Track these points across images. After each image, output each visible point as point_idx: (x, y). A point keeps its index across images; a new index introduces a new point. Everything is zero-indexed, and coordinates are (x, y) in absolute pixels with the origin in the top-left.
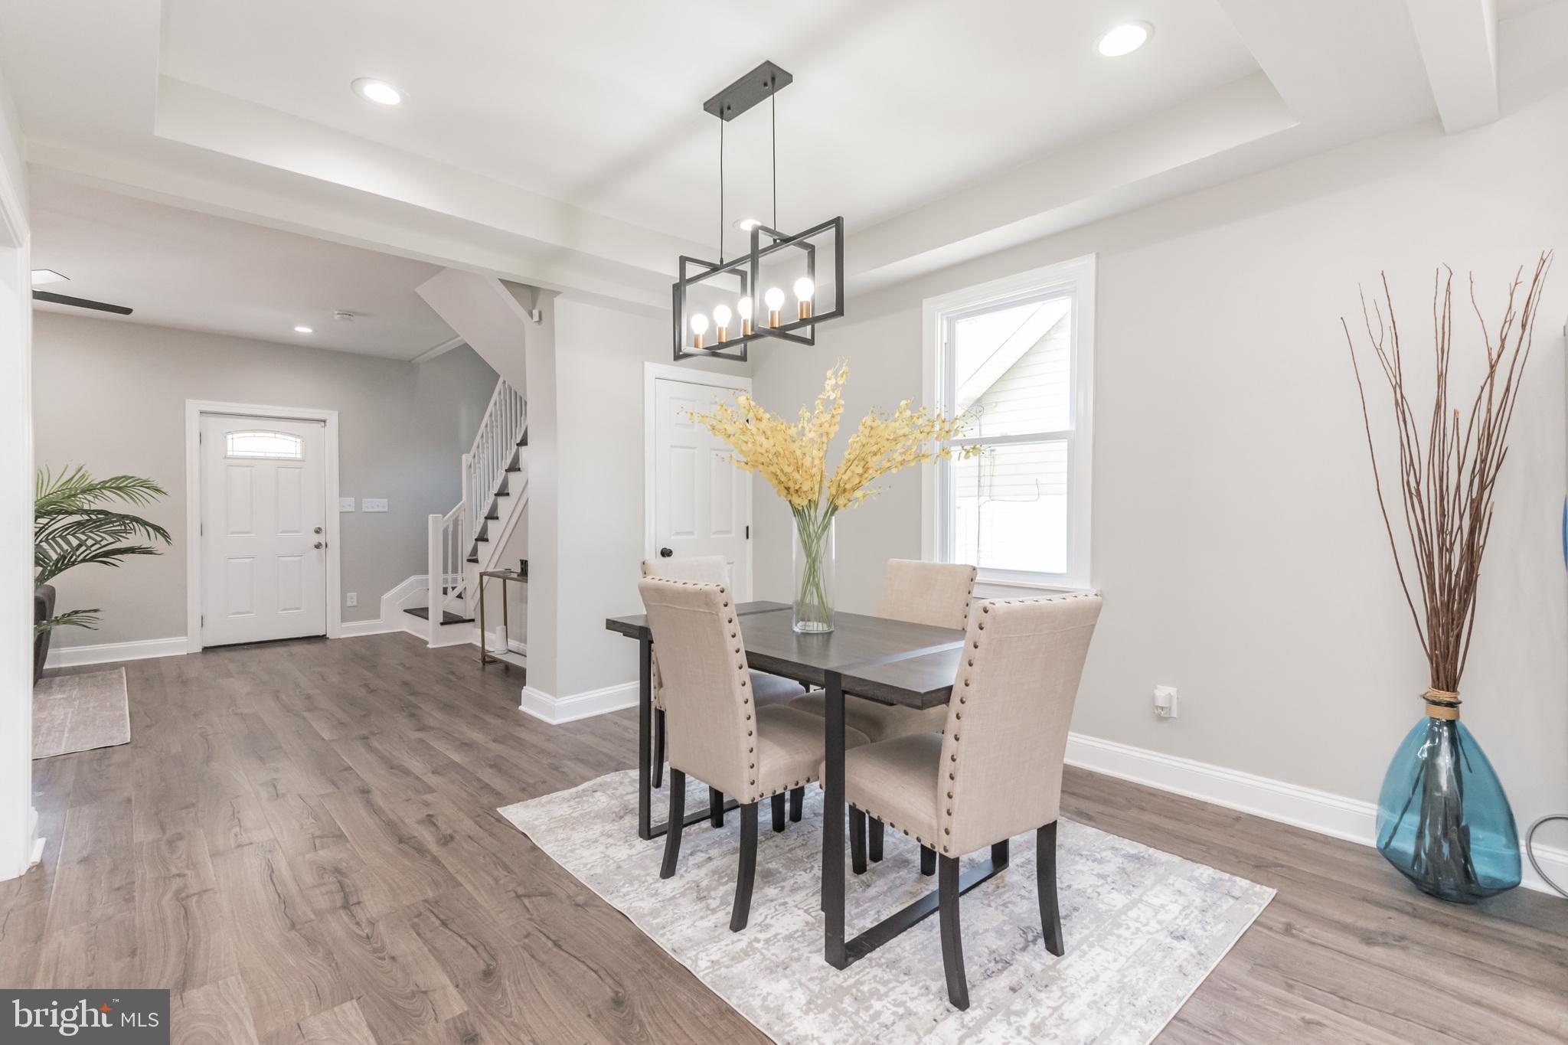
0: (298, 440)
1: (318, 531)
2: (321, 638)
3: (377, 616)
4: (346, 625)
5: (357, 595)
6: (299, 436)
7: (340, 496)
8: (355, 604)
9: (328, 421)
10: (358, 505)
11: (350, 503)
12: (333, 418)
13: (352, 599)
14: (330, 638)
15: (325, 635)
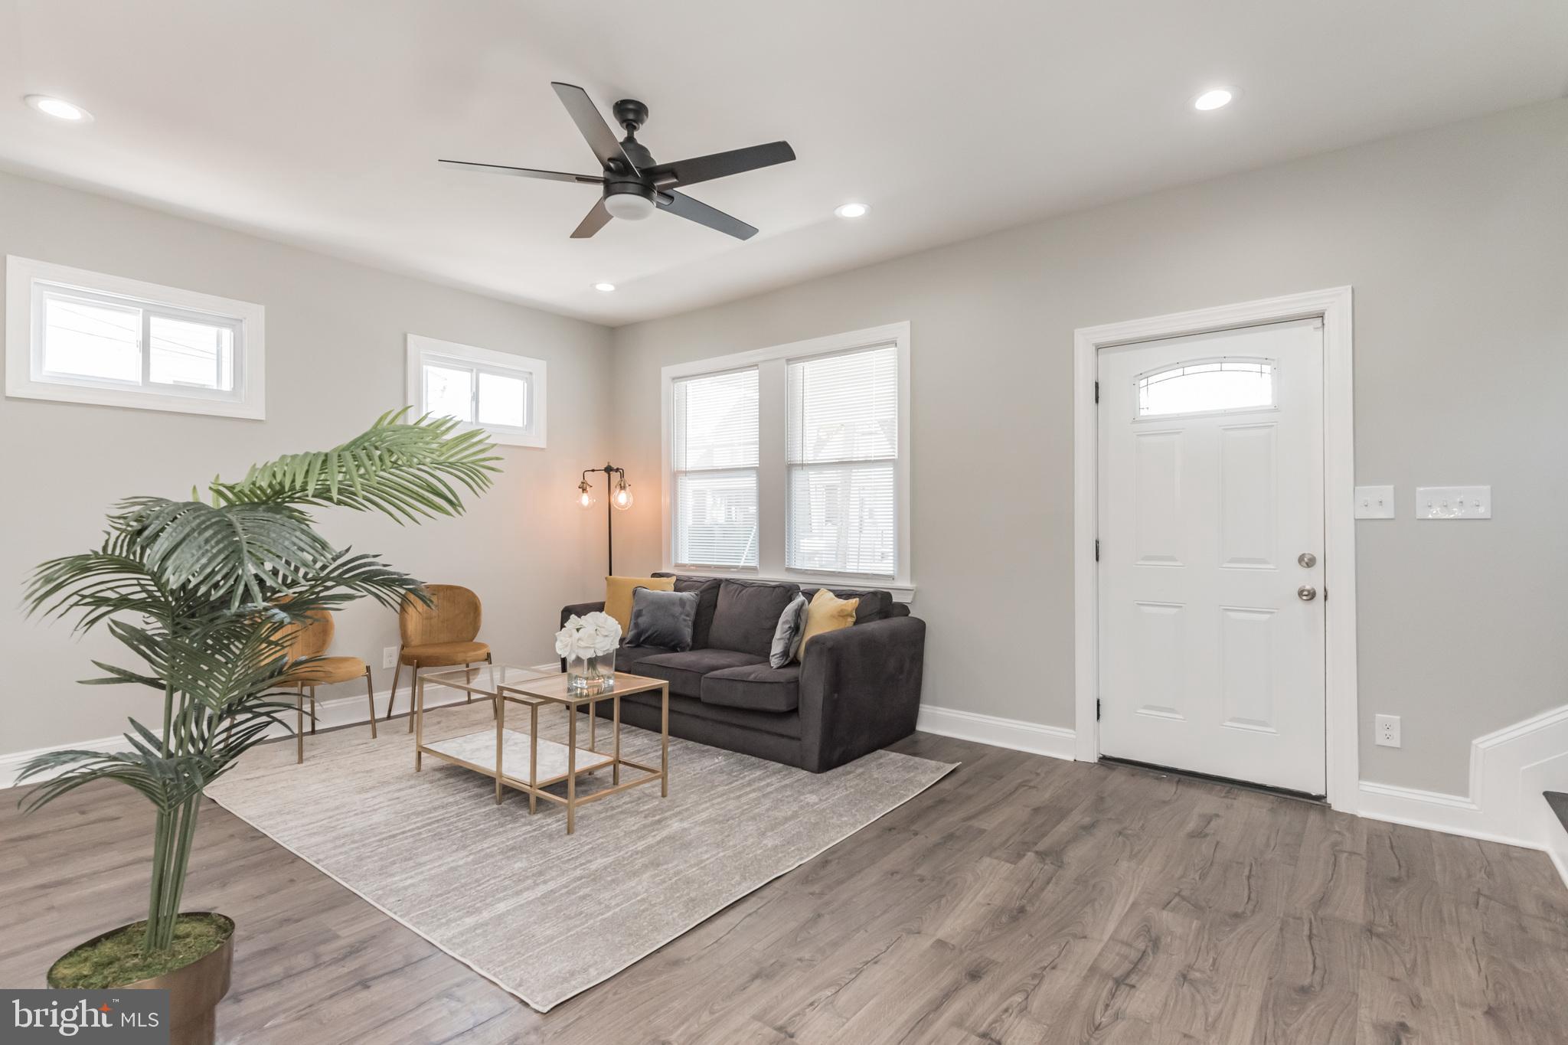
0: (1267, 368)
1: (1307, 561)
2: (1316, 802)
3: (1461, 787)
4: (1369, 786)
5: (1401, 721)
6: (1266, 360)
7: (1357, 482)
8: (1396, 742)
9: (1326, 316)
10: (1404, 501)
11: (1380, 502)
12: (1337, 302)
13: (1389, 728)
14: (1335, 807)
15: (1325, 797)
